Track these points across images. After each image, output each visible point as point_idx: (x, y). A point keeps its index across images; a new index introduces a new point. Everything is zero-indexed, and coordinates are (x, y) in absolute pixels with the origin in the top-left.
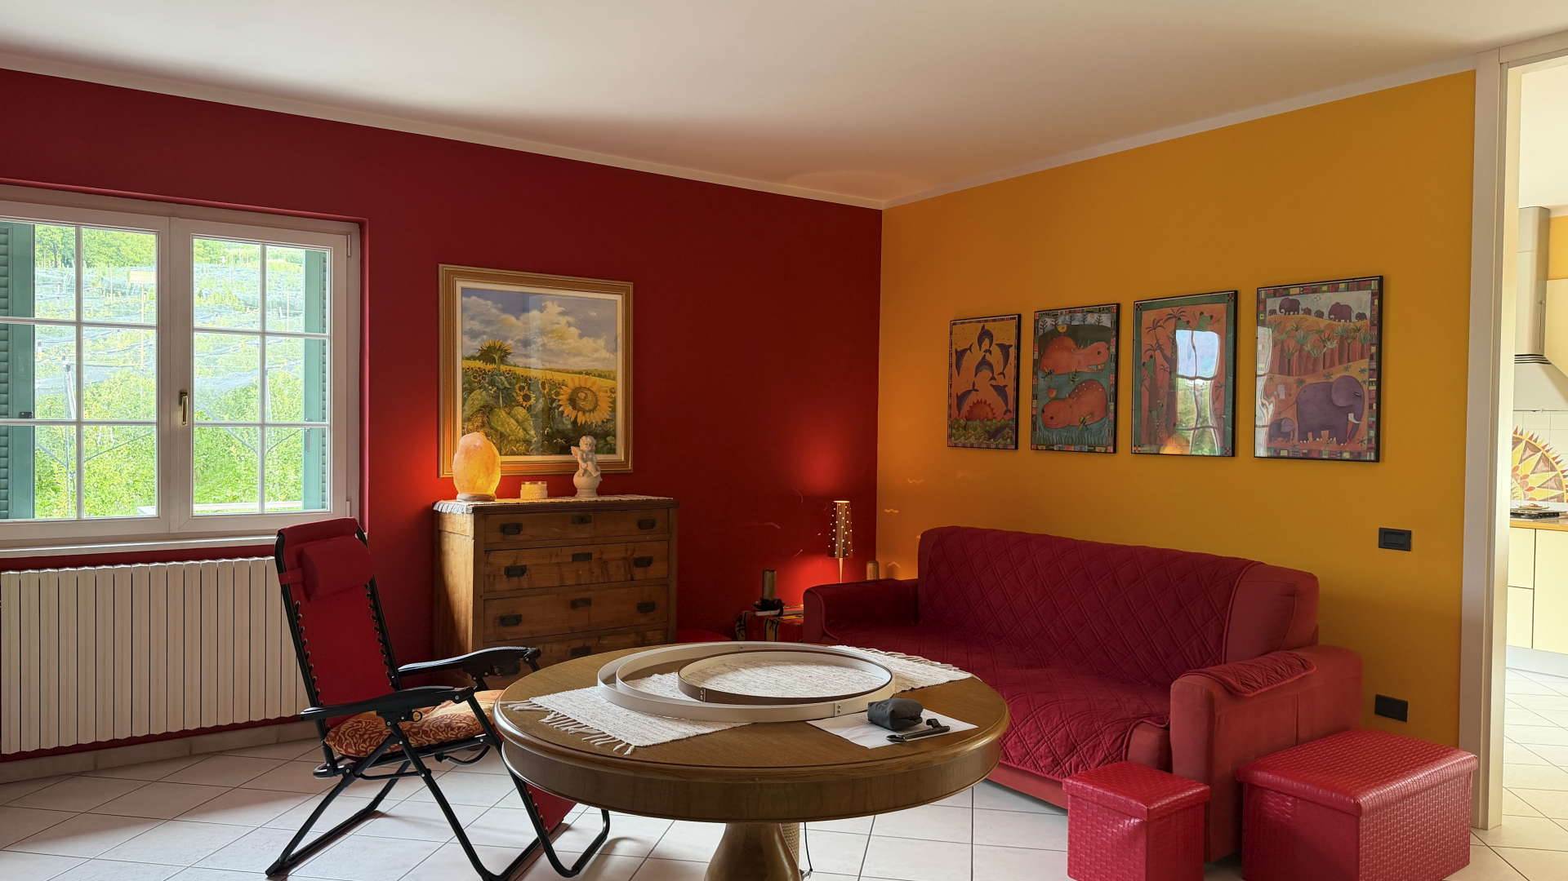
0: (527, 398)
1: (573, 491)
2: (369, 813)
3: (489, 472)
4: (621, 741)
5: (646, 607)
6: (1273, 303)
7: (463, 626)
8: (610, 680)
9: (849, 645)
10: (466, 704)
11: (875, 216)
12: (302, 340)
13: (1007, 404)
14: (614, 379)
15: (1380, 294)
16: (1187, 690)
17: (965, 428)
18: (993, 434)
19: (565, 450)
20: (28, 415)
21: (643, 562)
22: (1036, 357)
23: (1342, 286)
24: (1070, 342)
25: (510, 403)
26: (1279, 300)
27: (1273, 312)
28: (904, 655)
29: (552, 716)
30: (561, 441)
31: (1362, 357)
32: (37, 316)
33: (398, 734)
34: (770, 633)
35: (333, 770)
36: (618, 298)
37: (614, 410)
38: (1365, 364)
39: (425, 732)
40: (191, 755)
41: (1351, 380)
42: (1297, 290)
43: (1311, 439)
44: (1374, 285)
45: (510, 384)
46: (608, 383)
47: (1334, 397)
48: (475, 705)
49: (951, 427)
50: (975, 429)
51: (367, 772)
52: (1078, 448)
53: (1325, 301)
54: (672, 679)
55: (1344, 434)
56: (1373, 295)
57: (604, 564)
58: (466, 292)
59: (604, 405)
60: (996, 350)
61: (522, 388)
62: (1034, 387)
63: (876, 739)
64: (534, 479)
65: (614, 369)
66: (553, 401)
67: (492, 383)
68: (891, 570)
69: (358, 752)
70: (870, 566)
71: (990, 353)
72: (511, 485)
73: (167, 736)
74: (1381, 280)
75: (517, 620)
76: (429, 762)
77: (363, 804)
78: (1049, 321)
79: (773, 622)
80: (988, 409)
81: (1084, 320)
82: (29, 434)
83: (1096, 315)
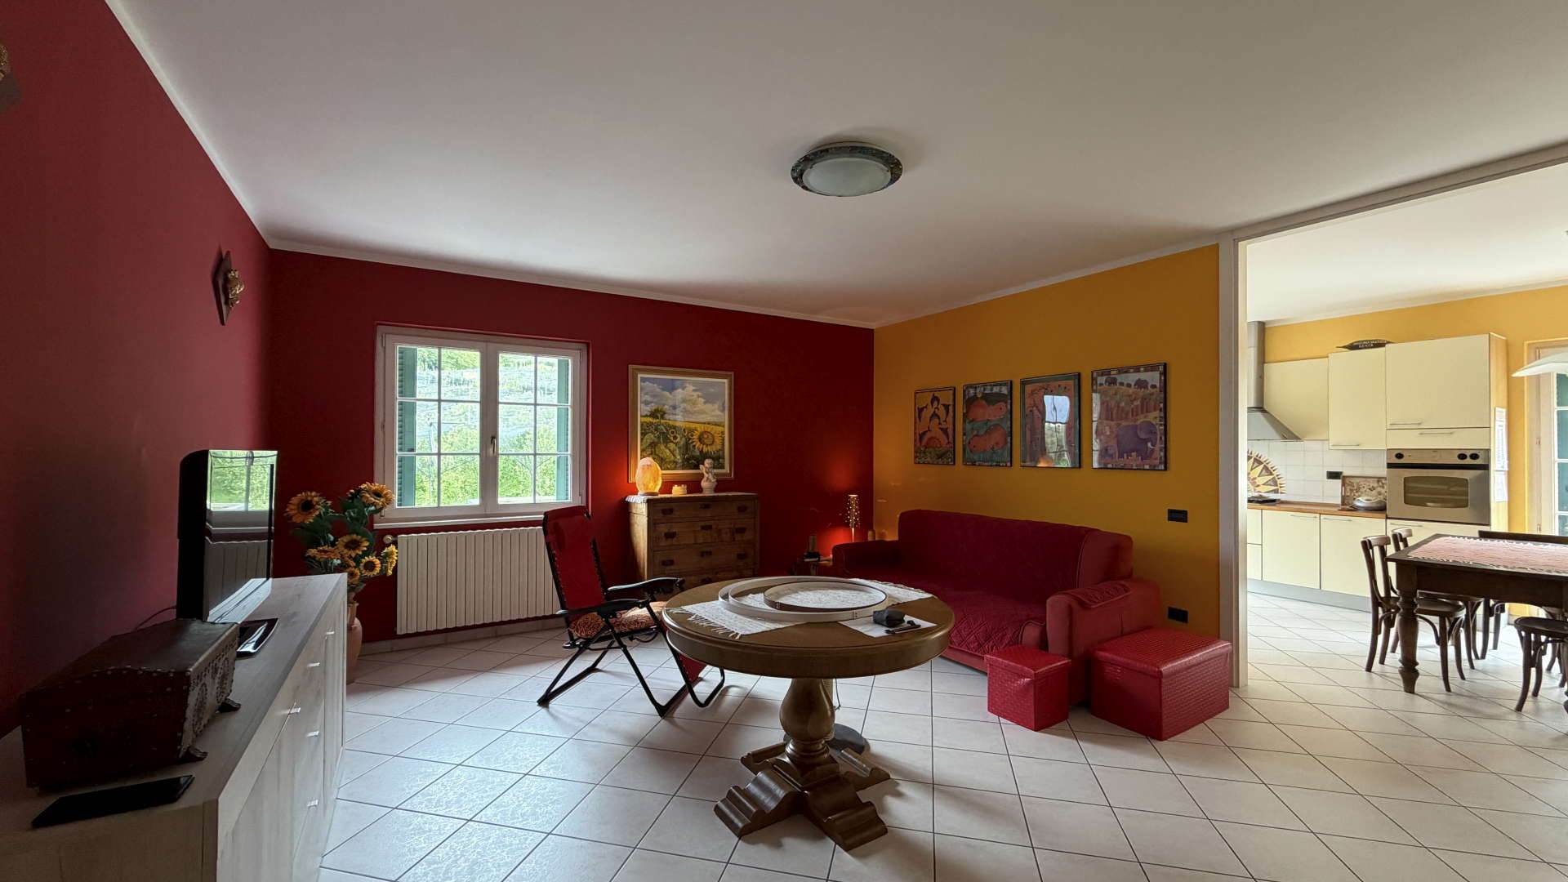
0: (675, 438)
1: (700, 490)
2: (592, 669)
3: (655, 481)
4: (733, 632)
5: (741, 557)
6: (1101, 380)
7: (642, 566)
8: (725, 597)
9: (860, 578)
10: (645, 609)
11: (871, 332)
12: (556, 408)
13: (948, 439)
14: (724, 426)
15: (1165, 373)
16: (1055, 605)
17: (924, 452)
18: (940, 457)
19: (697, 467)
20: (412, 450)
21: (742, 531)
22: (965, 411)
23: (1142, 369)
24: (984, 402)
25: (667, 441)
26: (1104, 378)
27: (1101, 385)
28: (892, 584)
29: (694, 617)
30: (694, 462)
31: (1155, 410)
32: (418, 397)
33: (609, 626)
34: (813, 571)
35: (573, 646)
36: (726, 381)
37: (723, 445)
38: (1157, 413)
39: (623, 625)
40: (497, 636)
41: (1150, 424)
42: (1114, 372)
43: (1125, 457)
44: (1161, 368)
45: (667, 431)
46: (720, 429)
47: (1139, 432)
48: (650, 610)
49: (916, 452)
50: (930, 453)
51: (592, 646)
52: (990, 464)
53: (1132, 378)
54: (760, 597)
55: (1146, 455)
56: (1161, 374)
57: (719, 531)
58: (643, 380)
59: (718, 441)
60: (942, 408)
61: (673, 433)
62: (964, 429)
63: (879, 632)
64: (679, 483)
65: (723, 420)
66: (690, 439)
67: (656, 430)
68: (882, 535)
69: (587, 635)
70: (870, 533)
71: (938, 409)
72: (667, 487)
73: (484, 625)
74: (1165, 365)
75: (672, 563)
76: (626, 641)
77: (589, 664)
78: (972, 391)
79: (814, 565)
80: (937, 442)
81: (992, 390)
82: (413, 459)
83: (998, 387)
